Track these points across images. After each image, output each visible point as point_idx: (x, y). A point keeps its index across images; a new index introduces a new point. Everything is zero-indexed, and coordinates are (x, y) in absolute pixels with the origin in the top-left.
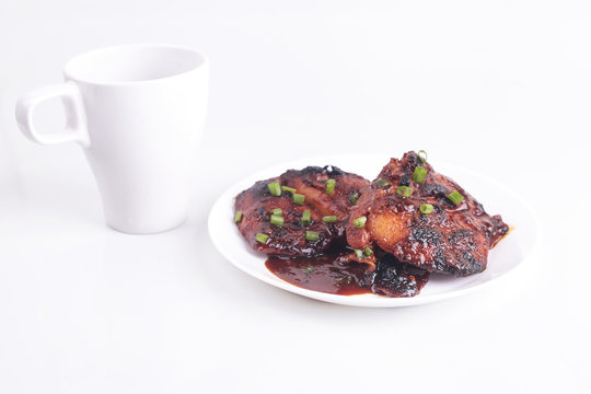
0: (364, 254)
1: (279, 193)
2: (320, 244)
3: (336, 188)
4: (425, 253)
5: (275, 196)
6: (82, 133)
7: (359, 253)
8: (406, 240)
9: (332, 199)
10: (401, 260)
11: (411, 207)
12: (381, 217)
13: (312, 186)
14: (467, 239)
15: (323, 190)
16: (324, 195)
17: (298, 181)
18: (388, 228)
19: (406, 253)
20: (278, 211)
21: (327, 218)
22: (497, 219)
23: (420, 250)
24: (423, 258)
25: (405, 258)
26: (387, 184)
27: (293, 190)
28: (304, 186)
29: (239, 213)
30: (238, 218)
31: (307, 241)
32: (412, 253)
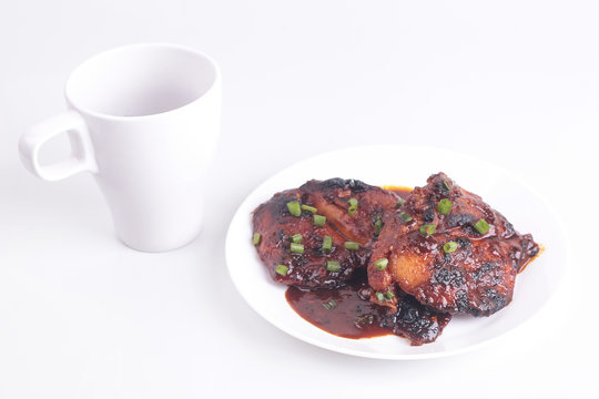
0: (386, 296)
1: (298, 212)
2: (341, 273)
3: (359, 207)
4: (447, 296)
5: (294, 216)
6: (90, 163)
7: (380, 296)
8: (428, 283)
9: (355, 221)
10: (423, 303)
11: (434, 246)
12: (403, 258)
13: (334, 203)
14: (492, 274)
15: (345, 210)
16: (346, 217)
17: (319, 195)
18: (410, 269)
19: (427, 296)
20: (298, 237)
21: (349, 244)
22: (527, 239)
23: (442, 292)
24: (445, 302)
25: (427, 301)
26: (410, 219)
27: (314, 210)
28: (325, 202)
29: (257, 236)
30: (257, 241)
31: (329, 272)
32: (434, 297)
